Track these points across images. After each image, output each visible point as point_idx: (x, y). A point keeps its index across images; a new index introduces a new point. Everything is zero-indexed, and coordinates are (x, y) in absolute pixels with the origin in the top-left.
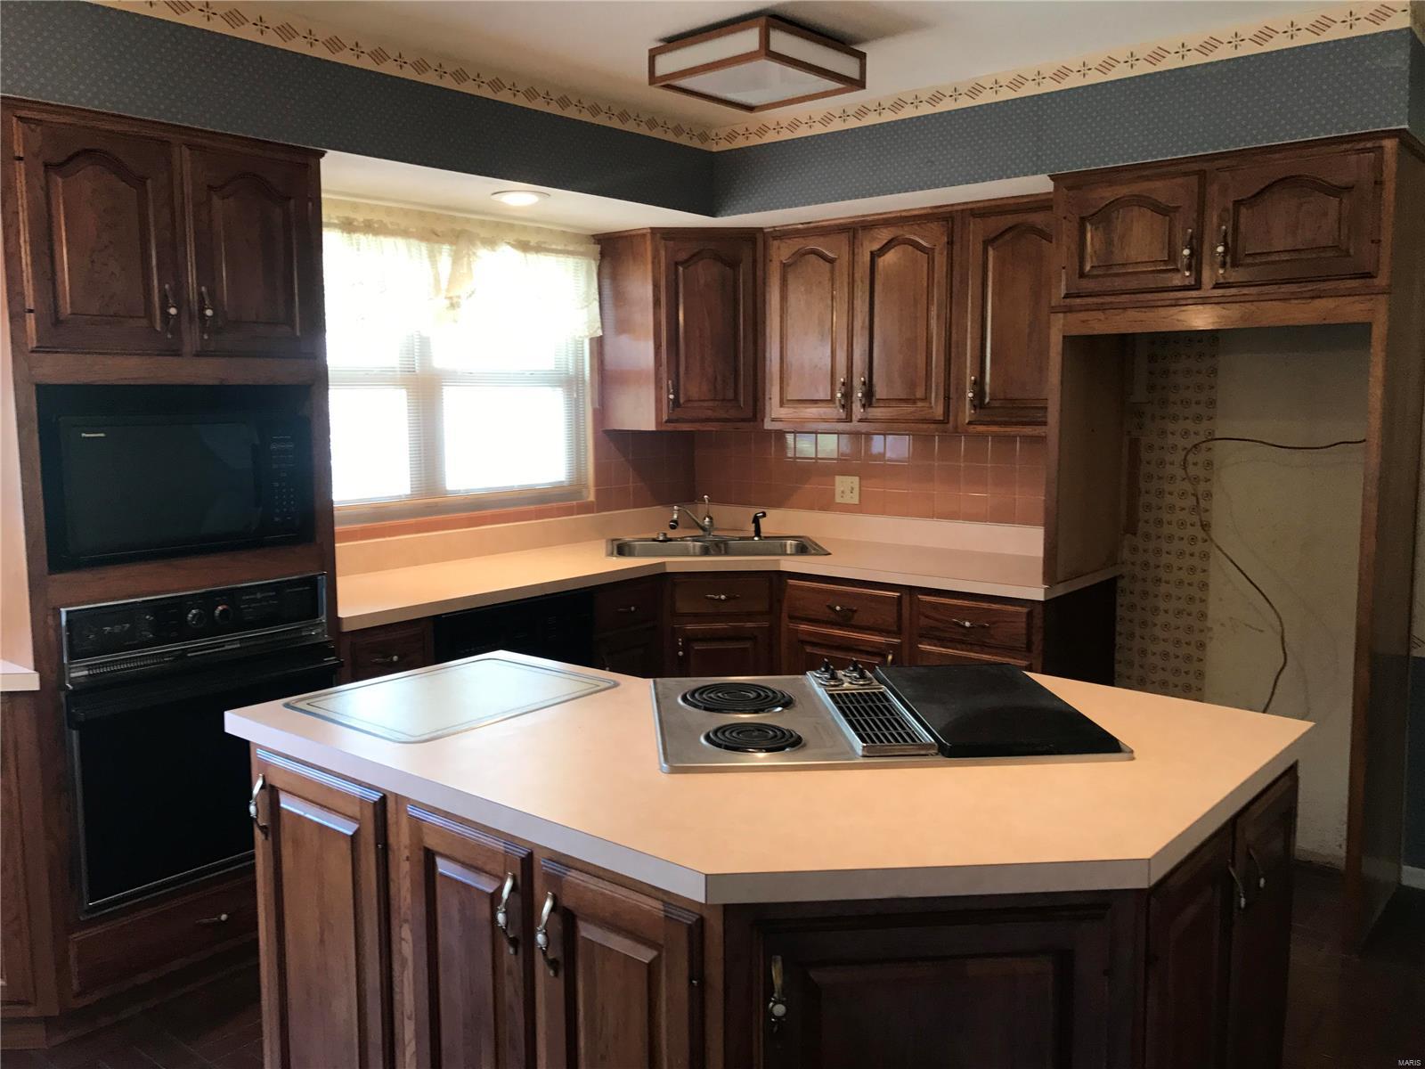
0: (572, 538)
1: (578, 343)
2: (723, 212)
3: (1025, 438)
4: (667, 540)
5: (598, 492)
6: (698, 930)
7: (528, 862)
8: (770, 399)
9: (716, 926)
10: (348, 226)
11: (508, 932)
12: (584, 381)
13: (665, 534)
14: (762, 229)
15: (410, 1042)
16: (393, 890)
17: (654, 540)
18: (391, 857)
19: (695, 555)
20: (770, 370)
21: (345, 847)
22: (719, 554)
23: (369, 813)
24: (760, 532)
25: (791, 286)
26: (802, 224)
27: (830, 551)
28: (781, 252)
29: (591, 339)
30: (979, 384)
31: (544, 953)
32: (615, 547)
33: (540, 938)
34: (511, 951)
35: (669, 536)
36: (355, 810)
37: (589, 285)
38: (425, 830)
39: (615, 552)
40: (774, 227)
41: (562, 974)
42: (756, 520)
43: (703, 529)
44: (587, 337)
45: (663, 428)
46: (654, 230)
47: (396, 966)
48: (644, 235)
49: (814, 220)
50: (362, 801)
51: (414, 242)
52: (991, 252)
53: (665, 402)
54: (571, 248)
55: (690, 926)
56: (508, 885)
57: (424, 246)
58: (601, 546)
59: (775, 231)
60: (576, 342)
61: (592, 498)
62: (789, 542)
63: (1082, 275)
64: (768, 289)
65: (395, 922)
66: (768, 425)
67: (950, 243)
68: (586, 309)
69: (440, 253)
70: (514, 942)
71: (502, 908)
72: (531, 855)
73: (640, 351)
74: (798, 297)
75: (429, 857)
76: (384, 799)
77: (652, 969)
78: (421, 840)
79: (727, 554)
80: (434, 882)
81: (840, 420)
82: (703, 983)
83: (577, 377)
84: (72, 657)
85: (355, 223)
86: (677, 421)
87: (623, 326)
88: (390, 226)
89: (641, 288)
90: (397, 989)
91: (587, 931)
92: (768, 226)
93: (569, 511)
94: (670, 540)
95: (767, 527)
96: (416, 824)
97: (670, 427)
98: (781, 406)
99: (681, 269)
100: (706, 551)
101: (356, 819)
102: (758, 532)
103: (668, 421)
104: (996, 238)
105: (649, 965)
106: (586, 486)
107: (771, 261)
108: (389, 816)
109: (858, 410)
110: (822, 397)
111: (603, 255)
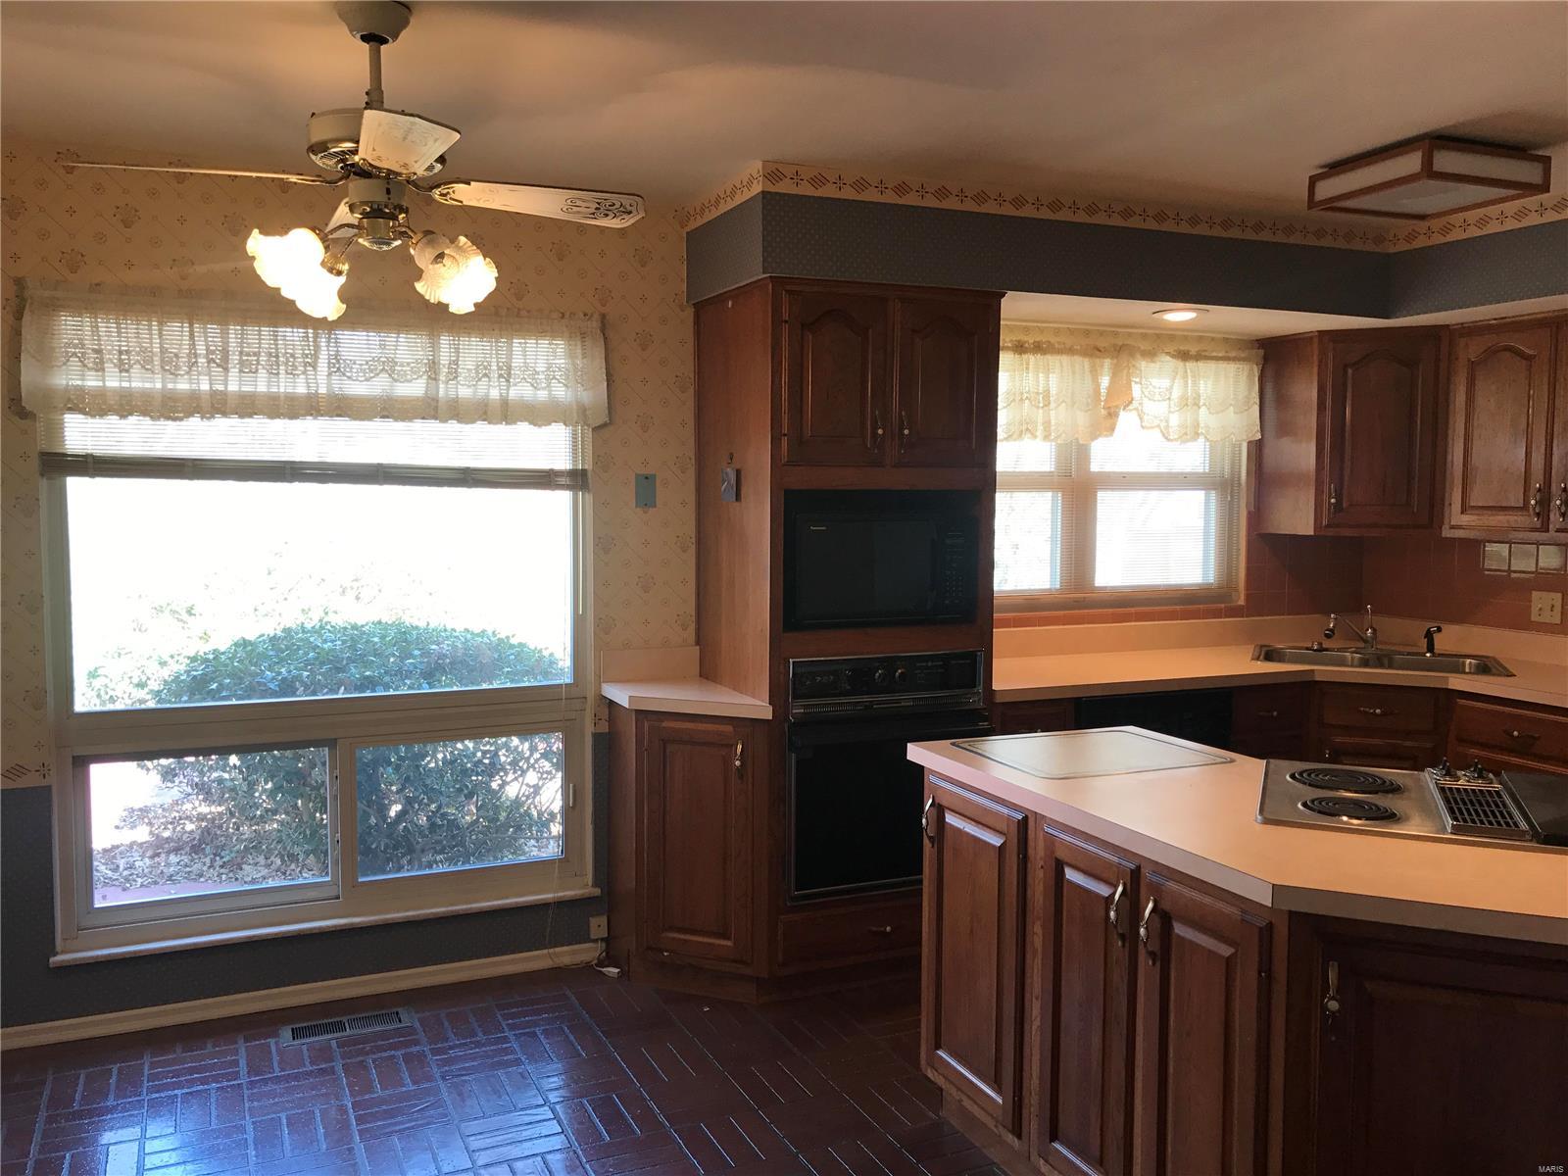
0: (1219, 641)
1: (1236, 447)
2: (1398, 313)
4: (1321, 649)
5: (1248, 597)
6: (1267, 932)
7: (1136, 874)
8: (1450, 504)
9: (1282, 931)
10: (1020, 348)
11: (1119, 927)
12: (1240, 484)
13: (1320, 644)
14: (1448, 325)
15: (1036, 1018)
16: (1029, 892)
17: (1307, 649)
18: (1029, 865)
19: (1352, 666)
20: (1452, 474)
21: (994, 857)
22: (1382, 666)
23: (1014, 829)
24: (1433, 648)
25: (1480, 384)
26: (1495, 319)
27: (1515, 672)
28: (1471, 350)
29: (1249, 442)
31: (1145, 943)
32: (1263, 653)
33: (1142, 931)
34: (1120, 943)
35: (1324, 646)
36: (1003, 827)
37: (1250, 390)
38: (1057, 844)
39: (1262, 657)
40: (1462, 324)
41: (1158, 964)
42: (1429, 635)
43: (1365, 641)
44: (1244, 440)
45: (1322, 533)
46: (1321, 333)
47: (1029, 956)
48: (1311, 338)
49: (1510, 315)
50: (1009, 818)
51: (1078, 359)
53: (1325, 506)
54: (1233, 354)
55: (1261, 928)
56: (1120, 889)
57: (1086, 362)
58: (1249, 650)
59: (1464, 328)
60: (1234, 446)
61: (1242, 602)
62: (1468, 661)
64: (1452, 386)
65: (1029, 920)
66: (1446, 533)
68: (1246, 413)
69: (1102, 366)
70: (1123, 937)
71: (1114, 907)
72: (1139, 868)
73: (1301, 453)
74: (1487, 399)
75: (1059, 867)
76: (1026, 818)
77: (1229, 962)
78: (1053, 852)
79: (1390, 667)
80: (1062, 887)
81: (1534, 530)
82: (1270, 977)
83: (1232, 480)
84: (795, 697)
85: (1027, 345)
86: (1338, 526)
87: (1285, 429)
88: (1057, 346)
89: (1306, 391)
90: (1028, 975)
91: (1180, 929)
92: (1454, 323)
93: (1217, 614)
94: (1327, 650)
95: (1442, 643)
96: (1050, 840)
97: (1331, 532)
98: (1462, 513)
99: (1350, 371)
100: (1365, 663)
101: (1005, 834)
102: (1431, 648)
103: (1327, 526)
105: (1228, 958)
106: (1236, 590)
107: (1457, 359)
108: (1029, 832)
109: (1555, 519)
110: (1513, 503)
111: (1266, 359)
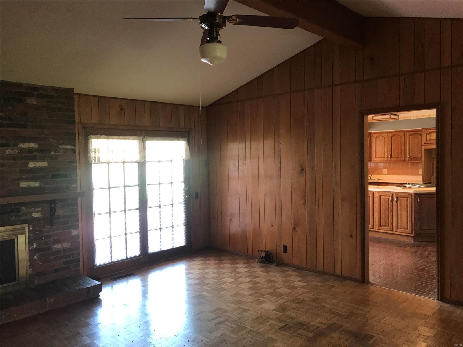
3: (415, 163)
8: (373, 157)
9: (413, 195)
14: (372, 132)
16: (374, 200)
18: (374, 197)
20: (373, 153)
23: (372, 194)
24: (371, 178)
25: (377, 141)
26: (379, 132)
30: (409, 155)
34: (391, 202)
41: (397, 202)
52: (411, 137)
56: (391, 196)
63: (427, 141)
64: (373, 141)
65: (374, 204)
66: (373, 161)
67: (404, 135)
75: (380, 196)
81: (386, 160)
82: (412, 199)
90: (374, 210)
91: (400, 198)
101: (370, 195)
104: (412, 135)
105: (407, 199)
107: (373, 137)
109: (389, 159)
110: (383, 157)
